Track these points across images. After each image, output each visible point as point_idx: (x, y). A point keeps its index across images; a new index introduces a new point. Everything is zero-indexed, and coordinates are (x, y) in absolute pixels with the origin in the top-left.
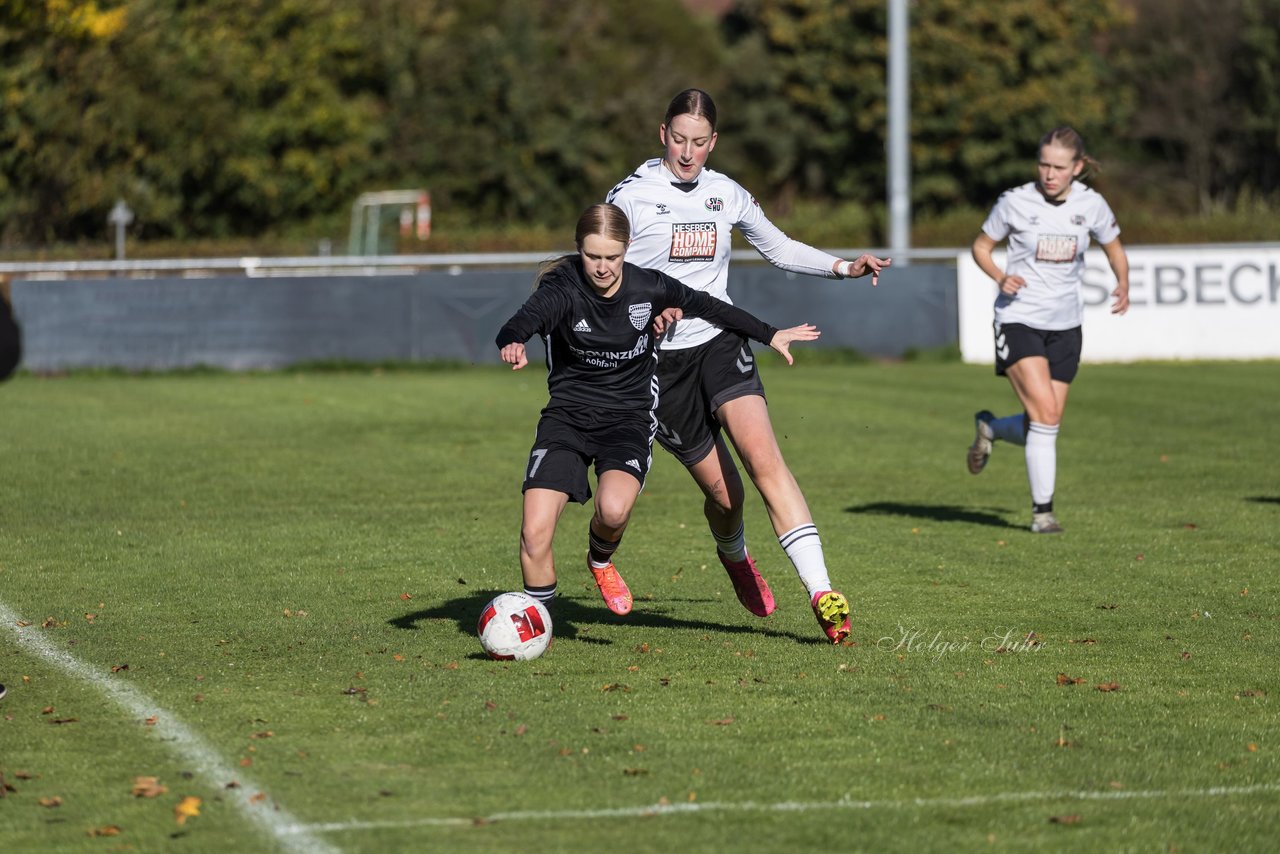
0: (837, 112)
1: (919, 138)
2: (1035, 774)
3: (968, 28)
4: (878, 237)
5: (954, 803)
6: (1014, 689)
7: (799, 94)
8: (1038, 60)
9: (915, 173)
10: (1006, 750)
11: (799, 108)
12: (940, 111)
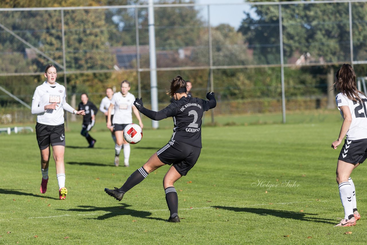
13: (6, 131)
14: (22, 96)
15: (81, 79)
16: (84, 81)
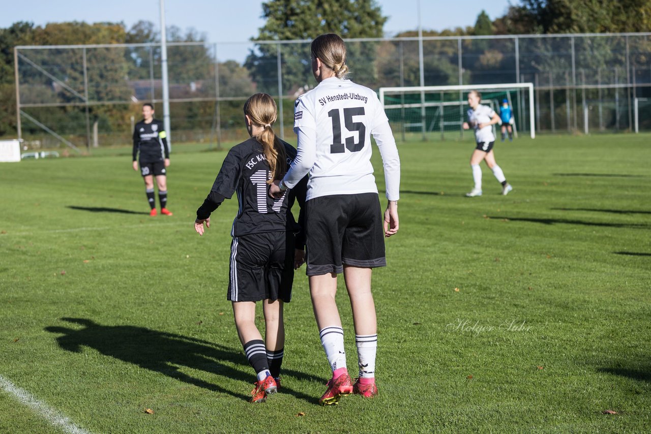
13: (34, 157)
14: (49, 124)
15: (102, 109)
16: (106, 112)
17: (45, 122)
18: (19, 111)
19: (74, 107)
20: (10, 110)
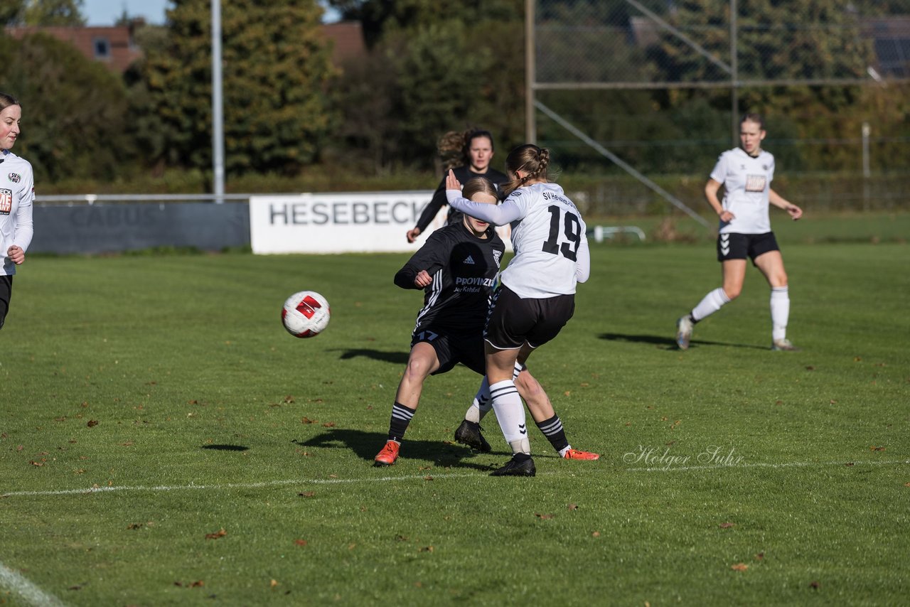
0: (187, 122)
1: (228, 134)
2: (291, 471)
3: (253, 78)
4: (208, 187)
5: (249, 486)
6: (280, 426)
7: (166, 112)
8: (291, 95)
9: (228, 152)
10: (276, 458)
11: (166, 120)
12: (240, 121)
14: (618, 144)
17: (608, 138)
18: (531, 102)
19: (691, 92)
20: (503, 97)
